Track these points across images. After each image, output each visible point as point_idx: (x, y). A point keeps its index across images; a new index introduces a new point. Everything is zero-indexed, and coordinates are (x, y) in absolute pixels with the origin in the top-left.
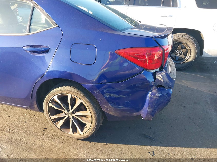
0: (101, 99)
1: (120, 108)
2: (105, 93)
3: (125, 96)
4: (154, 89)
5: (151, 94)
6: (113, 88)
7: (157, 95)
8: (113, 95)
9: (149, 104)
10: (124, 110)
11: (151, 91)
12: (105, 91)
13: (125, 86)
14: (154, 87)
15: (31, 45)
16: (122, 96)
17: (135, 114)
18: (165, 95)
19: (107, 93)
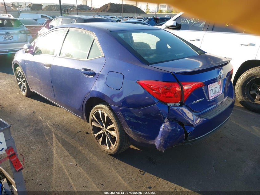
0: (123, 121)
1: (138, 132)
2: (126, 116)
3: (142, 123)
4: (167, 122)
5: (164, 126)
6: (133, 113)
7: (169, 128)
8: (132, 119)
9: (162, 135)
10: (140, 135)
11: (164, 123)
12: (126, 114)
13: (142, 113)
14: (166, 120)
15: (86, 69)
16: (139, 122)
17: (151, 142)
18: (176, 130)
19: (127, 117)
